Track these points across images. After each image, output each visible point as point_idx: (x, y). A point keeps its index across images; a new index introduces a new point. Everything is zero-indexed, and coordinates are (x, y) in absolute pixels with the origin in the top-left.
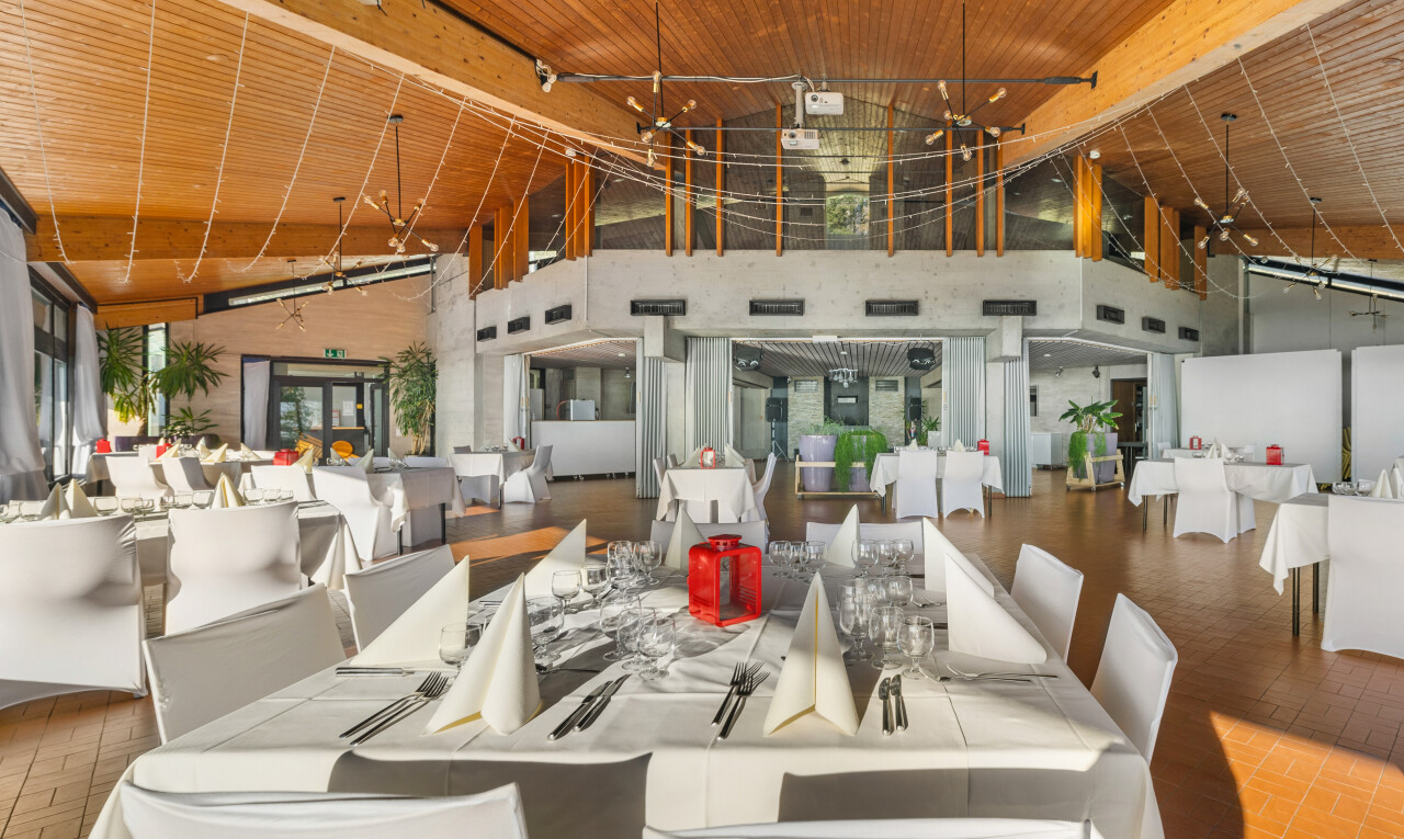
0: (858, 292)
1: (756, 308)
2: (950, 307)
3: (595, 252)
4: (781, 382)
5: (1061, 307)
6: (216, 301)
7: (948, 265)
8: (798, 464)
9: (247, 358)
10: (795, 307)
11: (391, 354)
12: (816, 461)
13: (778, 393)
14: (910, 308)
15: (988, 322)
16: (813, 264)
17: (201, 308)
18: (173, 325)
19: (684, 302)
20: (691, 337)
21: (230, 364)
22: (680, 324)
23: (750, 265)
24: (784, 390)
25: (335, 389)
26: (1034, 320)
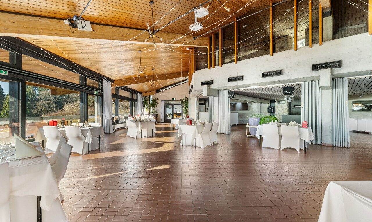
0: (260, 70)
1: (230, 80)
2: (296, 70)
3: (196, 71)
4: (272, 101)
5: (358, 61)
6: (158, 91)
7: (296, 54)
8: (247, 126)
9: (162, 100)
10: (241, 78)
11: (182, 99)
12: (254, 125)
13: (272, 105)
14: (280, 73)
15: (315, 73)
16: (246, 64)
17: (156, 92)
18: (153, 95)
19: (213, 81)
20: (220, 90)
21: (159, 102)
22: (212, 86)
23: (229, 68)
24: (274, 104)
25: (174, 106)
26: (341, 69)
